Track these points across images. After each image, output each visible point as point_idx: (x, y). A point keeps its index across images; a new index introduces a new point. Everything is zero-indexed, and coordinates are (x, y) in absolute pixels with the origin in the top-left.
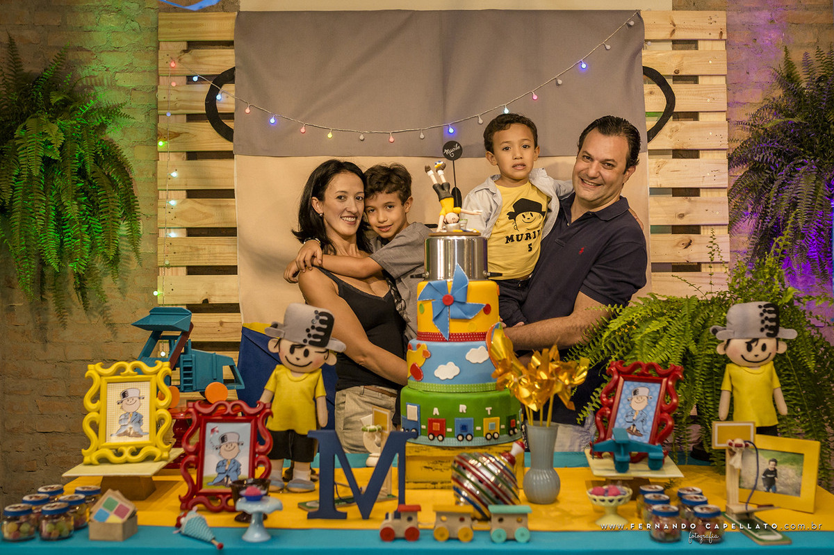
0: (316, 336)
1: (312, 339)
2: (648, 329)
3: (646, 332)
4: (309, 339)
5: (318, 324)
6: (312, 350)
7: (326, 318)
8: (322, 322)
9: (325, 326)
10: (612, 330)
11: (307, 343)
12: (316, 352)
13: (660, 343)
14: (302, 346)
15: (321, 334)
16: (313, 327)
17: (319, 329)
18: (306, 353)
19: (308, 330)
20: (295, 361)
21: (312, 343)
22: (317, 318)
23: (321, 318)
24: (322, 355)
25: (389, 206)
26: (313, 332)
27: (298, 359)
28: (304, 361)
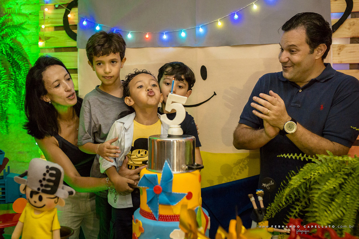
0: (47, 186)
1: (43, 188)
2: (325, 186)
3: (324, 190)
4: (41, 188)
5: (48, 177)
6: (44, 196)
7: (54, 172)
8: (51, 175)
9: (53, 179)
10: (292, 187)
11: (40, 191)
12: (48, 198)
13: (336, 200)
14: (37, 193)
15: (51, 184)
16: (44, 179)
17: (49, 180)
18: (41, 199)
19: (40, 181)
20: (33, 203)
21: (44, 191)
22: (48, 171)
23: (50, 172)
24: (53, 200)
25: (113, 61)
26: (44, 183)
27: (35, 202)
28: (39, 204)
